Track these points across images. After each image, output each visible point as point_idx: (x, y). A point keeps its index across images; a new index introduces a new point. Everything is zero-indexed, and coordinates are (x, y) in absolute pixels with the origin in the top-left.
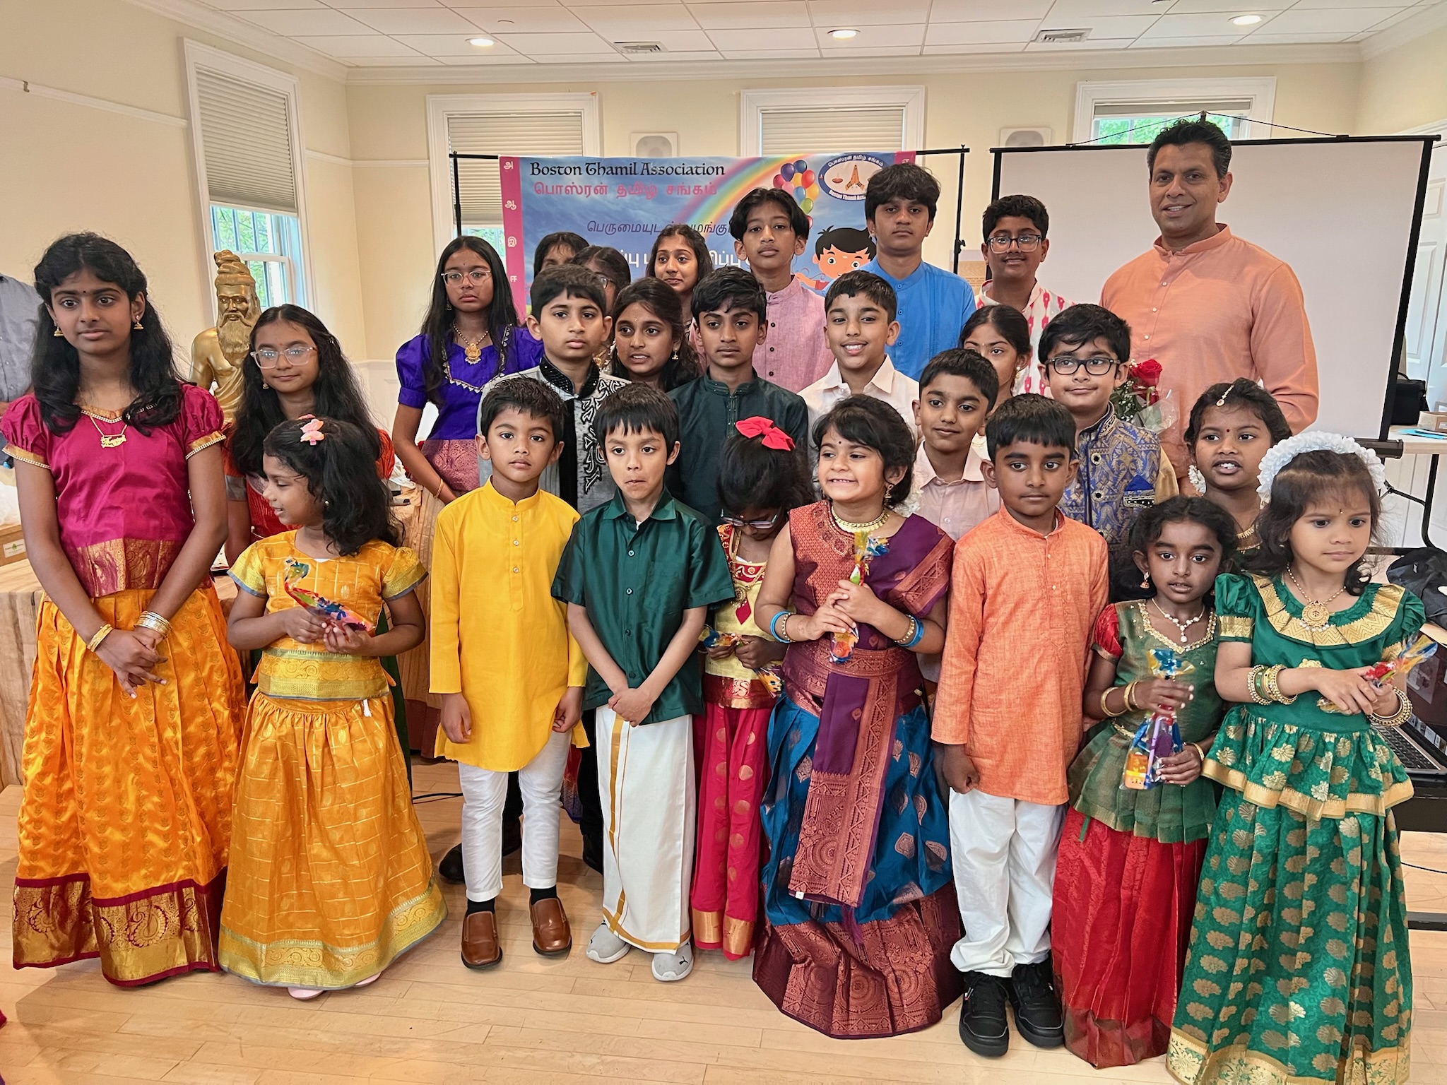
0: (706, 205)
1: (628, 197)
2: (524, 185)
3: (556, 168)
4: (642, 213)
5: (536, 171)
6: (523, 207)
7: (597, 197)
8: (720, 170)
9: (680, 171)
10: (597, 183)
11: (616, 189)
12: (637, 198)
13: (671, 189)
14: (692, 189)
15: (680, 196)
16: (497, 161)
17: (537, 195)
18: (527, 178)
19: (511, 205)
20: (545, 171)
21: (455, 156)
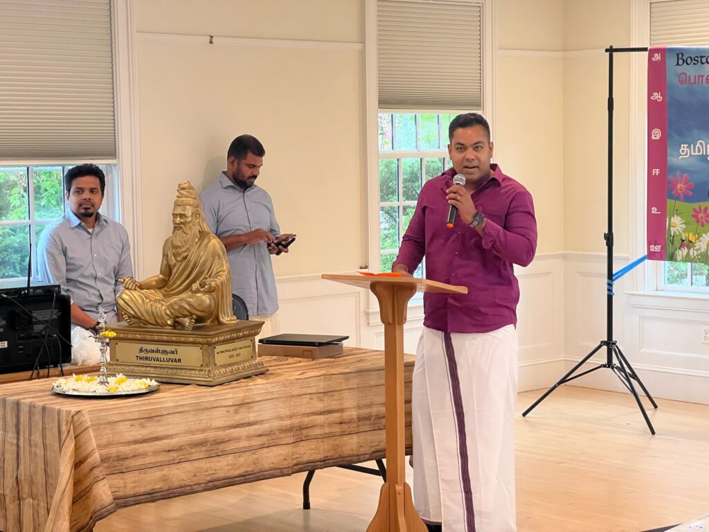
2: (670, 77)
3: (699, 58)
5: (681, 62)
6: (668, 99)
16: (646, 53)
17: (680, 86)
18: (673, 70)
19: (657, 96)
20: (689, 61)
21: (611, 51)
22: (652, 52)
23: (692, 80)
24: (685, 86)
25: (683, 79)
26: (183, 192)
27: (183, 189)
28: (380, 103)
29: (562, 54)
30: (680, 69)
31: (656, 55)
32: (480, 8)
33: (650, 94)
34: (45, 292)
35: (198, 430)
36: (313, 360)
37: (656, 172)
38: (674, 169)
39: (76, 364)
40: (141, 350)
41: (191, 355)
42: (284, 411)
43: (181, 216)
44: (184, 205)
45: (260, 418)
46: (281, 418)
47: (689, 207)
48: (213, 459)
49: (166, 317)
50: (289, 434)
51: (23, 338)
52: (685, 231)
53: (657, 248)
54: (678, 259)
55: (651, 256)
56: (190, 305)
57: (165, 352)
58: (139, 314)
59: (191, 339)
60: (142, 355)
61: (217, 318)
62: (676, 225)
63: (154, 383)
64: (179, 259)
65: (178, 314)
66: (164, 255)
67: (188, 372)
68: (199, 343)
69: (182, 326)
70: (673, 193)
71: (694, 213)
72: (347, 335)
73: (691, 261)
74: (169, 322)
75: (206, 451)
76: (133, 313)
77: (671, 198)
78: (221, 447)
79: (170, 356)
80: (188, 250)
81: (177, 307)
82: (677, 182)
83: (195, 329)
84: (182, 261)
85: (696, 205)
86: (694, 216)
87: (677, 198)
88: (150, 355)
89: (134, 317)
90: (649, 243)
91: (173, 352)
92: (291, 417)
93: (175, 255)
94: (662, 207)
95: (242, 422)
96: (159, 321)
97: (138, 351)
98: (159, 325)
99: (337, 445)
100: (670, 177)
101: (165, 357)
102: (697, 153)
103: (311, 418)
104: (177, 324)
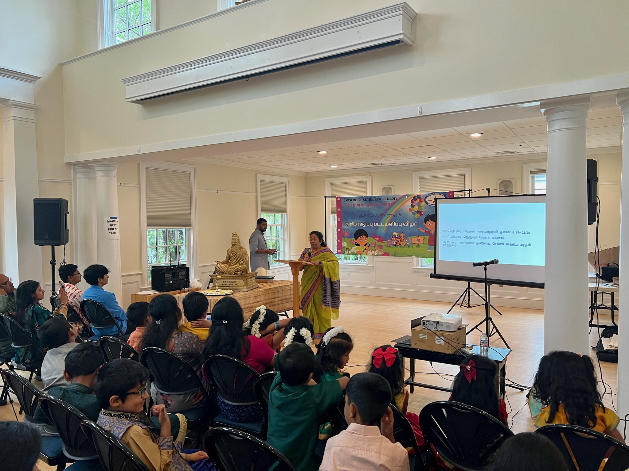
0: (391, 209)
1: (370, 207)
2: (342, 204)
3: (351, 199)
4: (373, 211)
5: (346, 201)
6: (342, 210)
7: (361, 207)
8: (395, 198)
9: (384, 199)
10: (361, 203)
11: (367, 204)
12: (372, 207)
13: (382, 204)
14: (387, 204)
15: (384, 206)
16: (336, 198)
17: (346, 207)
18: (343, 202)
19: (339, 210)
20: (348, 200)
21: (325, 197)
22: (337, 198)
23: (349, 205)
24: (347, 207)
25: (347, 205)
26: (235, 235)
27: (234, 234)
28: (261, 211)
29: (305, 198)
30: (345, 203)
31: (338, 198)
32: (286, 184)
33: (337, 209)
34: (182, 266)
35: (246, 304)
36: (267, 283)
37: (339, 230)
38: (344, 229)
39: (191, 288)
40: (224, 282)
41: (240, 283)
42: (266, 298)
43: (234, 242)
44: (235, 239)
45: (261, 300)
46: (266, 300)
47: (349, 240)
48: (249, 312)
49: (232, 272)
50: (268, 305)
51: (176, 280)
52: (347, 246)
53: (340, 251)
54: (346, 254)
55: (338, 253)
56: (240, 268)
57: (232, 282)
58: (223, 271)
59: (241, 278)
60: (224, 283)
61: (246, 272)
62: (345, 244)
63: (232, 291)
64: (234, 255)
65: (236, 271)
66: (227, 254)
67: (240, 288)
68: (243, 279)
69: (237, 274)
70: (344, 236)
71: (350, 241)
72: (274, 276)
73: (350, 254)
74: (233, 273)
75: (248, 310)
76: (221, 271)
77: (344, 237)
78: (252, 309)
79: (233, 283)
80: (237, 252)
81: (236, 269)
82: (345, 233)
83: (241, 275)
84: (235, 255)
85: (350, 239)
86: (350, 242)
87: (345, 237)
88: (227, 283)
89: (222, 272)
90: (337, 250)
91: (234, 282)
92: (269, 299)
93: (232, 254)
94: (341, 240)
95: (257, 301)
96: (230, 273)
97: (223, 282)
98: (230, 274)
99: (279, 307)
100: (343, 232)
101: (232, 283)
102: (350, 225)
103: (273, 299)
104: (235, 274)
